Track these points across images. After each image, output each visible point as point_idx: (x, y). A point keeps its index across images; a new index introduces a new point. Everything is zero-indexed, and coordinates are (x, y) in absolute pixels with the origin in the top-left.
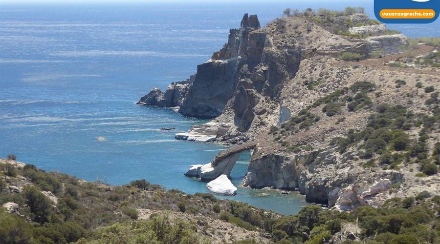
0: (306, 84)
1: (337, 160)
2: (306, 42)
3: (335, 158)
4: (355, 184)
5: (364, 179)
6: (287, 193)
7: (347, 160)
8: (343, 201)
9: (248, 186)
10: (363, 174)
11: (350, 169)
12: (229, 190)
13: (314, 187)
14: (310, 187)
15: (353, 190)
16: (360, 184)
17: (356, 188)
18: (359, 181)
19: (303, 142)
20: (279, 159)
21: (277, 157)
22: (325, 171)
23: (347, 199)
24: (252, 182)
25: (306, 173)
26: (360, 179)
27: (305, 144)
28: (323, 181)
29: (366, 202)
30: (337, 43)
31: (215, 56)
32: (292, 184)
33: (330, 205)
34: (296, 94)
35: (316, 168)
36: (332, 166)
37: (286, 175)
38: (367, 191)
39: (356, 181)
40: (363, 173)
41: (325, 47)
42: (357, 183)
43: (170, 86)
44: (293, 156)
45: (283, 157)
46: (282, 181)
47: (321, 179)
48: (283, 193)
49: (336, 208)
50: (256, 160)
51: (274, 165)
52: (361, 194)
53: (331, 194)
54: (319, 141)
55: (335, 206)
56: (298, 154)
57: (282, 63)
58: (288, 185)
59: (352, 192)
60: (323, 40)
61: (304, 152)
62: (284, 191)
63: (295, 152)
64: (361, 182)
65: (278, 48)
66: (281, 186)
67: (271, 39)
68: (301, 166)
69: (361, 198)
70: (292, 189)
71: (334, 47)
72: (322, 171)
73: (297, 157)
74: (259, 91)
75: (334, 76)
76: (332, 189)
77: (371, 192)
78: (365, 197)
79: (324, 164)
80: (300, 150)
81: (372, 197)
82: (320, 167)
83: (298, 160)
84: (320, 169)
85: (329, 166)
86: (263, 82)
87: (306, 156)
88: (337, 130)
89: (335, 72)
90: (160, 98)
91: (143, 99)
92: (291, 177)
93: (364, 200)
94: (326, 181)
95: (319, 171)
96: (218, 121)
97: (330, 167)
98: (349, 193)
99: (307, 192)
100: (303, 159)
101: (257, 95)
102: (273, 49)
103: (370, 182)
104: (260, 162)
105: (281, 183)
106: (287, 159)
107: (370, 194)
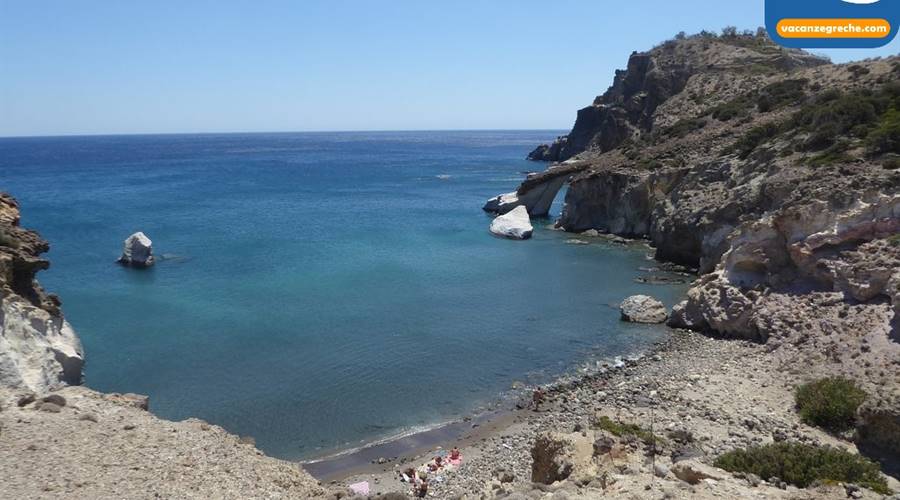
0: (693, 98)
1: (732, 170)
2: (700, 60)
3: (728, 167)
4: (785, 207)
5: (818, 195)
6: (625, 242)
7: (756, 165)
8: (742, 258)
9: (562, 228)
10: (811, 183)
11: (768, 176)
12: (516, 230)
13: (673, 229)
14: (666, 230)
15: (776, 225)
16: (802, 209)
17: (787, 222)
18: (798, 199)
19: (669, 153)
20: (619, 181)
21: (617, 177)
22: (702, 195)
23: (753, 254)
24: (568, 220)
25: (664, 203)
26: (804, 194)
27: (673, 156)
28: (695, 215)
29: (823, 267)
30: (745, 56)
31: (598, 100)
32: (641, 227)
33: (703, 268)
34: (676, 110)
35: (683, 190)
36: (721, 186)
37: (629, 210)
38: (826, 232)
39: (787, 201)
40: (810, 178)
41: (726, 61)
42: (790, 204)
43: (556, 140)
44: (645, 175)
45: (625, 177)
46: (623, 220)
47: (691, 211)
48: (617, 241)
49: (716, 277)
50: (578, 182)
51: (609, 191)
52: (802, 240)
53: (709, 241)
54: (699, 152)
55: (716, 273)
56: (656, 172)
57: (666, 87)
58: (633, 228)
59: (773, 234)
60: (724, 54)
61: (667, 169)
62: (619, 238)
63: (651, 169)
64: (805, 203)
65: (663, 68)
66: (620, 230)
67: (655, 61)
68: (659, 193)
69: (803, 250)
70: (638, 237)
71: (738, 60)
72: (696, 195)
73: (653, 177)
74: (634, 123)
75: (736, 87)
76: (713, 228)
77: (840, 234)
78: (815, 251)
79: (702, 182)
80: (659, 166)
81: (845, 253)
82: (692, 189)
83: (655, 182)
84: (691, 193)
85: (712, 186)
86: (641, 112)
87: (670, 175)
88: (736, 135)
89: (739, 82)
90: (546, 153)
91: (531, 155)
92: (638, 214)
93: (815, 261)
94: (699, 215)
95: (688, 196)
96: (578, 159)
97: (715, 187)
98: (763, 235)
99: (660, 239)
100: (663, 181)
101: (631, 127)
102: (656, 70)
103: (838, 202)
104: (584, 185)
105: (620, 224)
106: (634, 180)
107: (837, 242)
